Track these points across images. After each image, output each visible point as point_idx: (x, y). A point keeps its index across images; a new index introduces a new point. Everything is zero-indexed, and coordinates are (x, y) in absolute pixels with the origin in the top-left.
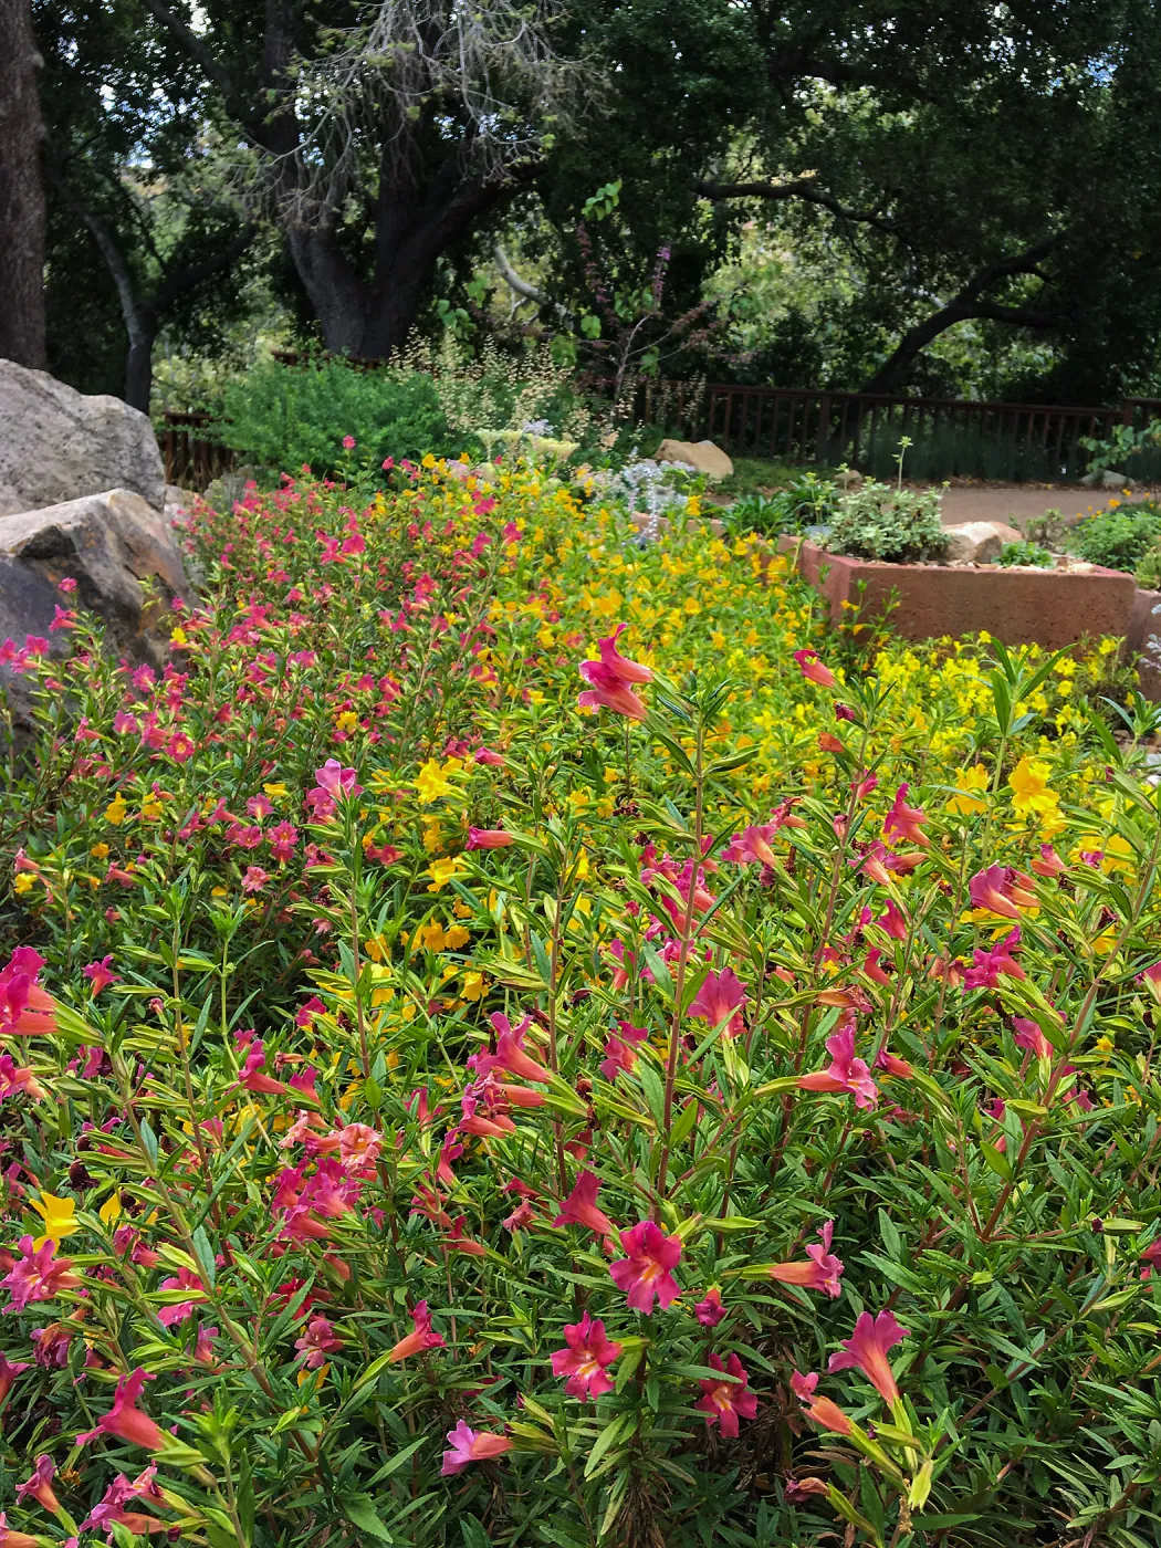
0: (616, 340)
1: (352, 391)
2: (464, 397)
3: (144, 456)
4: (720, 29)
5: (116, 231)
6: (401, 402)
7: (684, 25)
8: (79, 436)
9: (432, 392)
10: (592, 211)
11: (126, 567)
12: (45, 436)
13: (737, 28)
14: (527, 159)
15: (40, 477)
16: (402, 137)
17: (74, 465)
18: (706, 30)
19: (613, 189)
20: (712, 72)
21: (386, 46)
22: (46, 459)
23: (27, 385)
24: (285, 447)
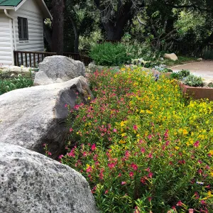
8: (75, 67)
11: (83, 88)
15: (69, 73)
17: (74, 71)
23: (68, 60)
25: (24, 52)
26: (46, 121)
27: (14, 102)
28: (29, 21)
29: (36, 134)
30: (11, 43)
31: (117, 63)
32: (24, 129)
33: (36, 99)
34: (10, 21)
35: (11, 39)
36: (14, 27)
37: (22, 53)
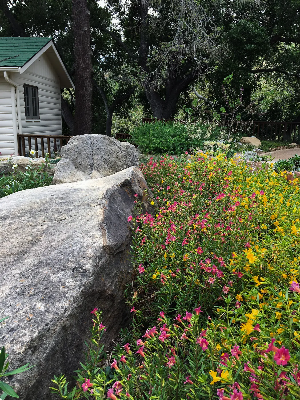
0: (231, 112)
1: (166, 130)
2: (193, 130)
3: (134, 156)
4: (257, 32)
5: (103, 90)
6: (177, 132)
7: (248, 32)
8: (121, 152)
9: (185, 128)
10: (225, 82)
11: (139, 186)
12: (113, 152)
13: (262, 32)
14: (210, 72)
15: (112, 162)
16: (179, 67)
17: (119, 159)
18: (253, 33)
19: (231, 76)
20: (254, 44)
21: (176, 46)
22: (114, 158)
23: (109, 140)
24: (150, 144)
25: (33, 136)
26: (90, 252)
27: (22, 214)
28: (40, 92)
29: (70, 282)
30: (13, 123)
31: (174, 150)
32: (45, 271)
33: (64, 207)
34: (13, 89)
35: (13, 116)
36: (18, 99)
37: (30, 137)
